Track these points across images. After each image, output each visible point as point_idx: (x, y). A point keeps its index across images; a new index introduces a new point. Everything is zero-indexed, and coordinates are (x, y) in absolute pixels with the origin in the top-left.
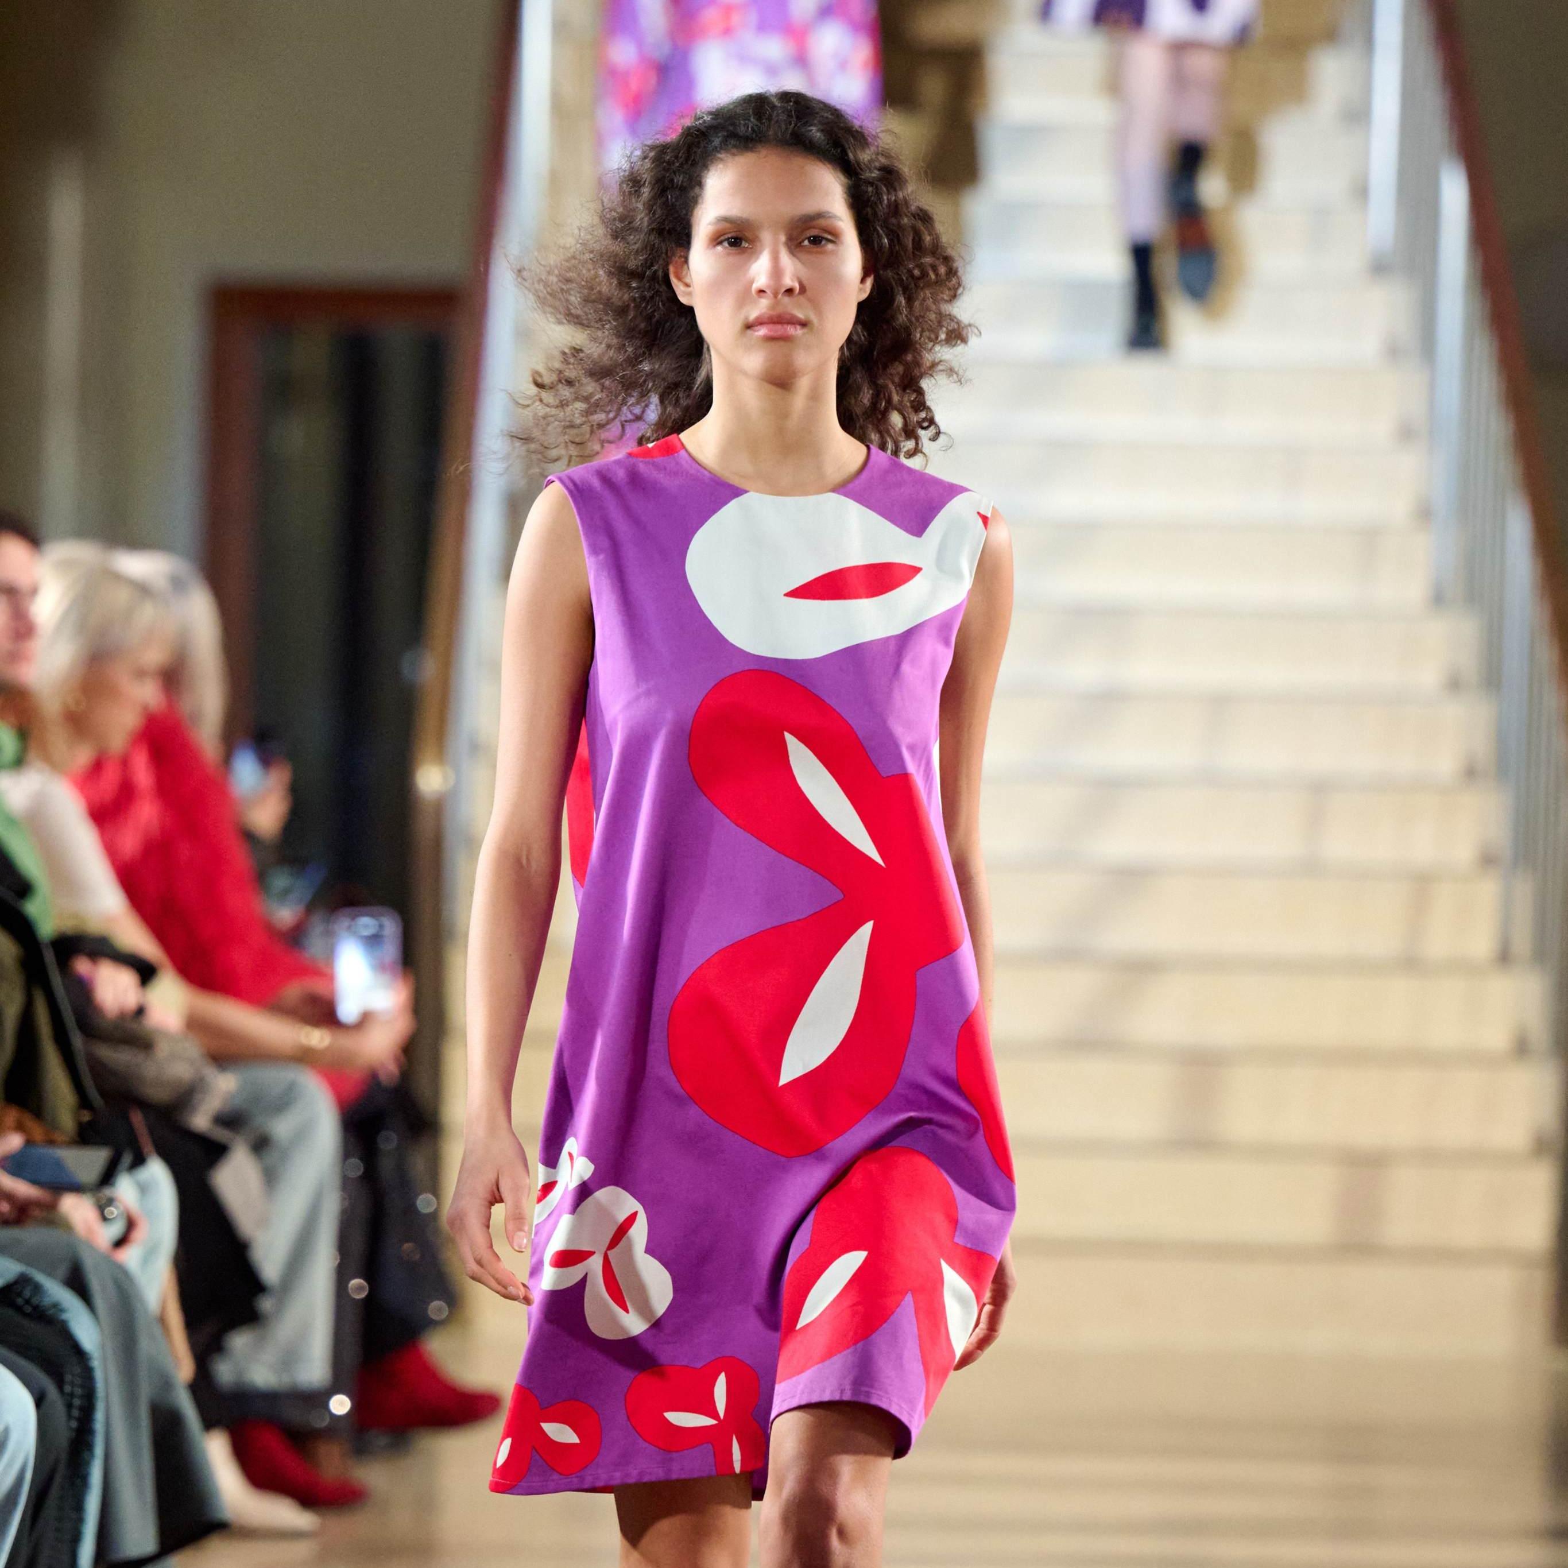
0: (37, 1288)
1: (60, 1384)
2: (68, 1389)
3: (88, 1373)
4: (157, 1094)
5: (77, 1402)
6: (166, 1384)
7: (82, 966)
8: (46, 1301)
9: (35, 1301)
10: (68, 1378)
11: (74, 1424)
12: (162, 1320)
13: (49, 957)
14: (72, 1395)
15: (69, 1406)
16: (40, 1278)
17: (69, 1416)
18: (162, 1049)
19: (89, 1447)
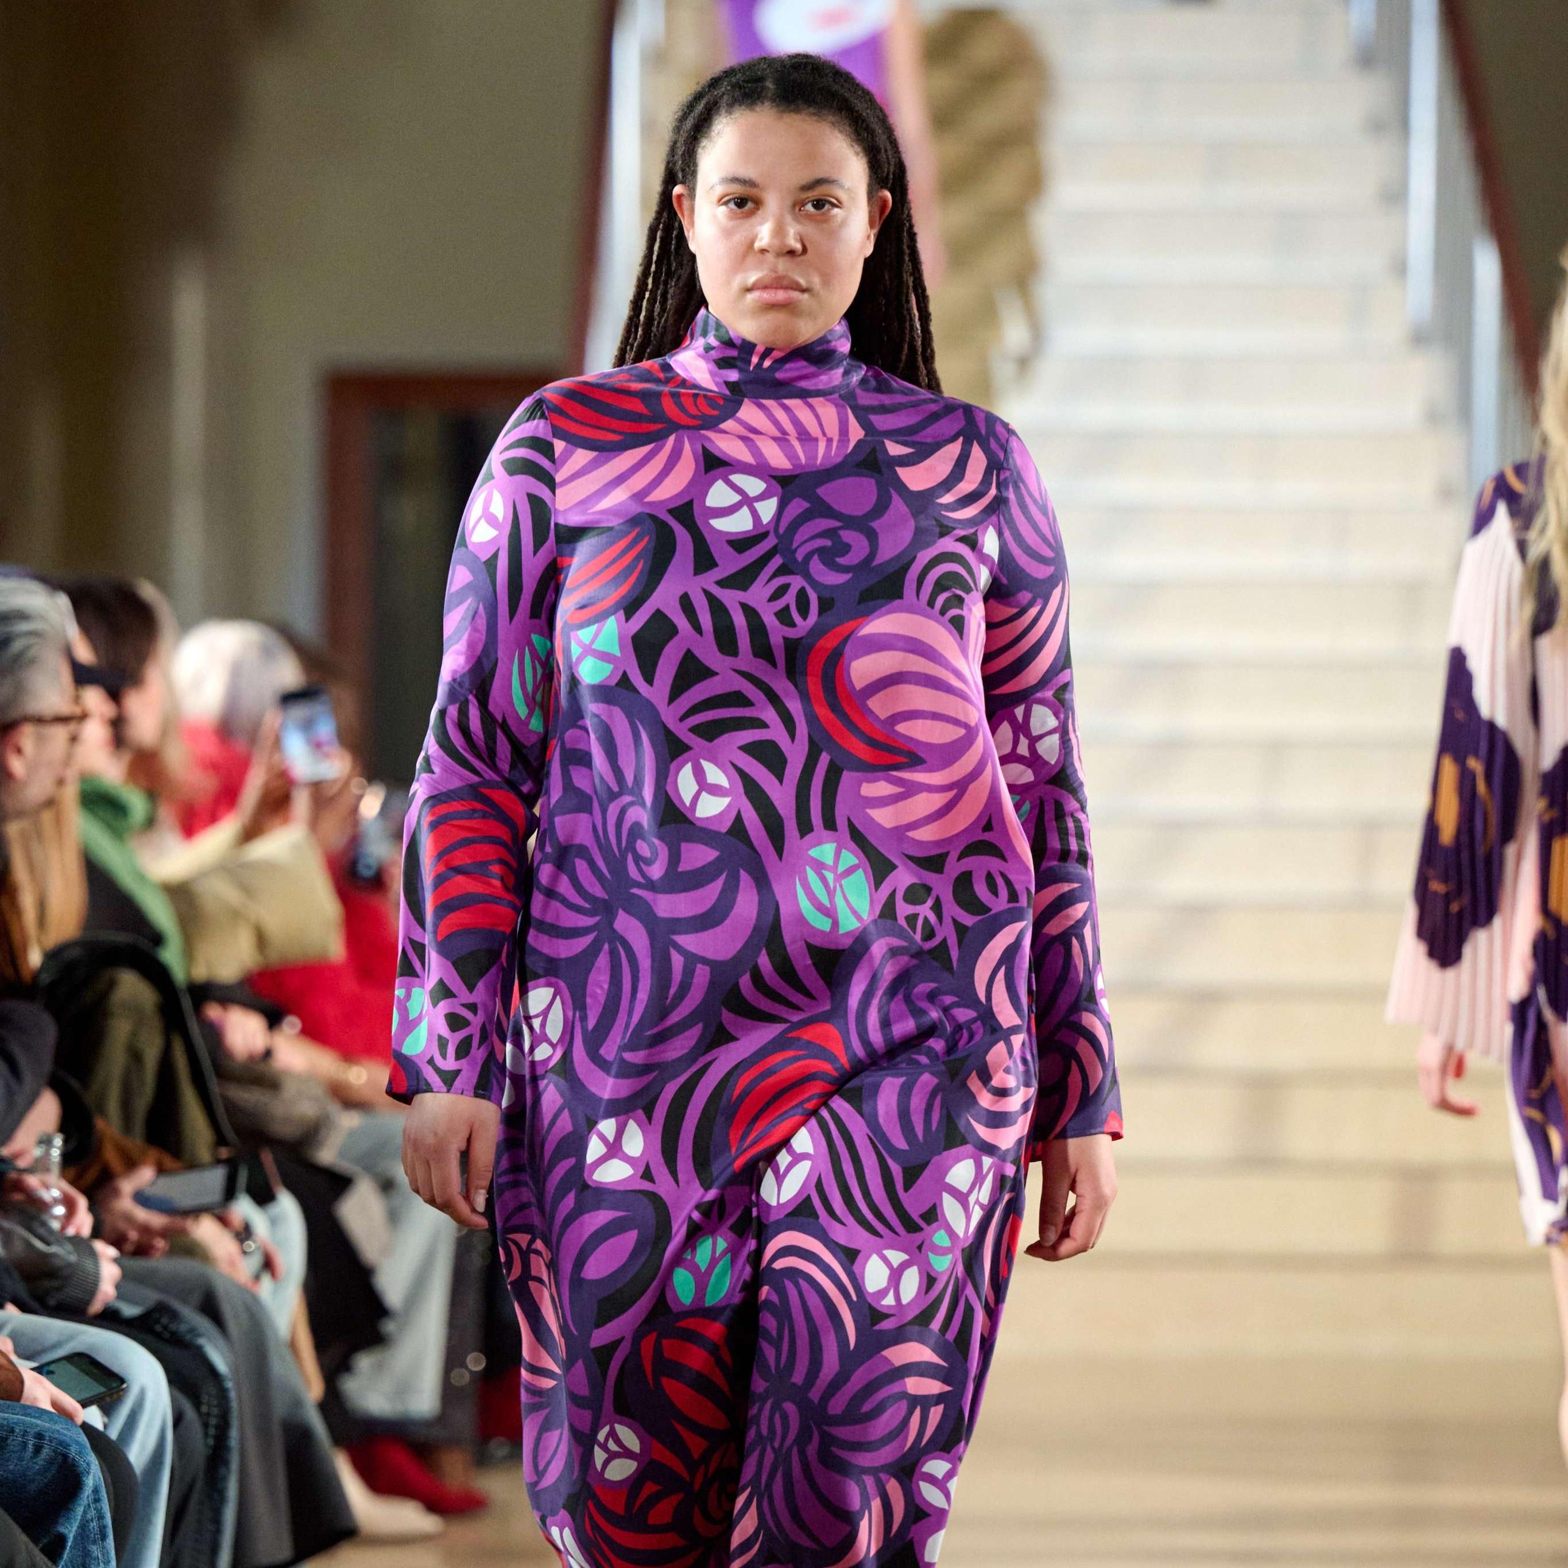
0: (174, 1315)
1: (197, 1404)
2: (204, 1409)
3: (223, 1394)
4: (285, 1130)
5: (213, 1421)
6: (297, 1403)
7: (213, 1012)
8: (183, 1328)
9: (173, 1327)
10: (205, 1398)
11: (211, 1441)
12: (293, 1345)
13: (187, 1003)
14: (208, 1414)
15: (206, 1425)
16: (177, 1305)
17: (206, 1435)
18: (290, 1089)
19: (226, 1463)
